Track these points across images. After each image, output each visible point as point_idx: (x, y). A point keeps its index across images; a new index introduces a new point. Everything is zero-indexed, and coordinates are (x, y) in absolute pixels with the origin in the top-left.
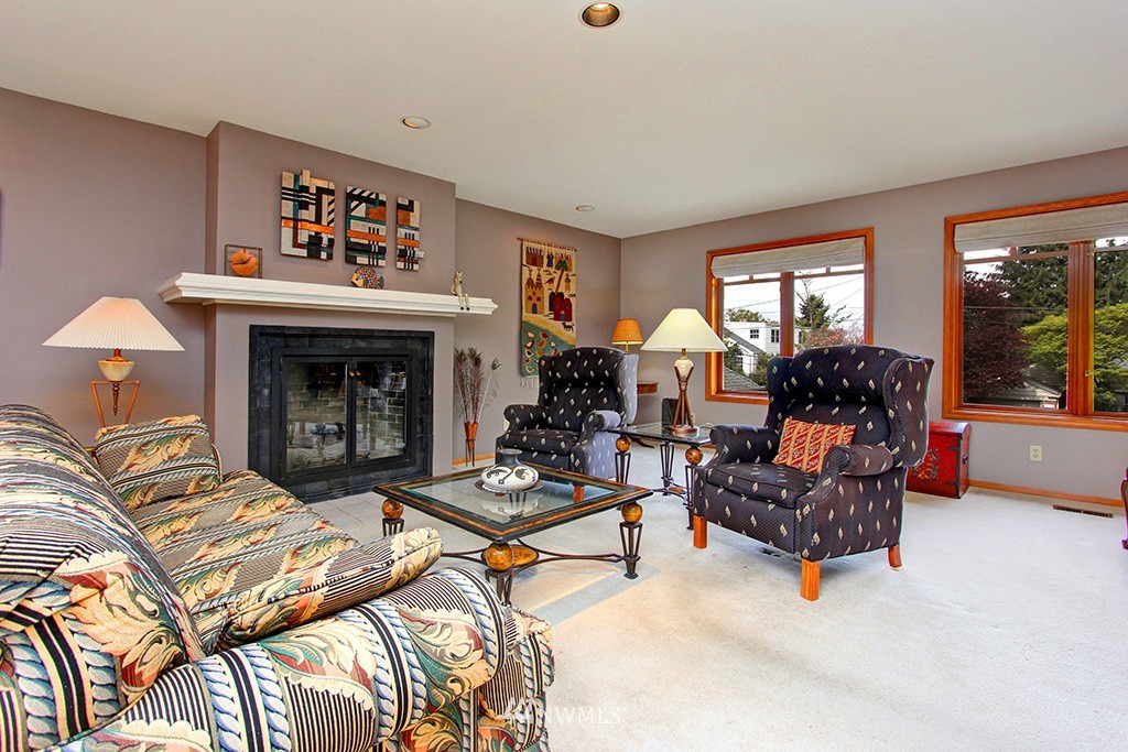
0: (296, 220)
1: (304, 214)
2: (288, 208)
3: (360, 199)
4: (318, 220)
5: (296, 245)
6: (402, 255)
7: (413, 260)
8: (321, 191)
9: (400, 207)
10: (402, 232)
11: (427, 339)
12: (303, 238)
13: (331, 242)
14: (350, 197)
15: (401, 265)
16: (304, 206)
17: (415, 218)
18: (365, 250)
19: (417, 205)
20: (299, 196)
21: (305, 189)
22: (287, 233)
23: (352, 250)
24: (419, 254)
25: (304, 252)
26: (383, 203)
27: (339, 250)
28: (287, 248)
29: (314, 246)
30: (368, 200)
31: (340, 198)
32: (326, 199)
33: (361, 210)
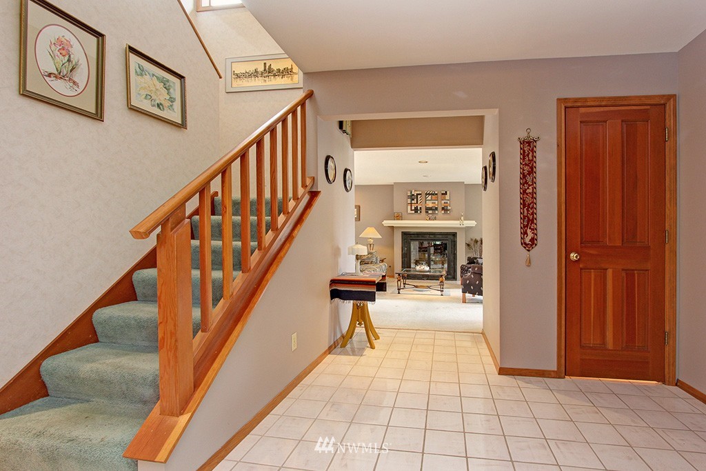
0: (411, 204)
1: (413, 202)
2: (409, 201)
3: (429, 194)
4: (417, 203)
5: (411, 210)
6: (443, 209)
7: (447, 210)
8: (417, 194)
9: (442, 194)
10: (443, 202)
11: (454, 235)
12: (413, 208)
13: (420, 208)
14: (426, 194)
15: (443, 212)
16: (413, 200)
17: (447, 197)
18: (431, 209)
19: (448, 192)
20: (412, 197)
21: (413, 195)
22: (409, 207)
23: (427, 209)
24: (449, 208)
25: (413, 212)
26: (436, 194)
27: (423, 210)
28: (409, 211)
29: (416, 210)
30: (432, 194)
31: (424, 195)
32: (419, 196)
33: (429, 198)
